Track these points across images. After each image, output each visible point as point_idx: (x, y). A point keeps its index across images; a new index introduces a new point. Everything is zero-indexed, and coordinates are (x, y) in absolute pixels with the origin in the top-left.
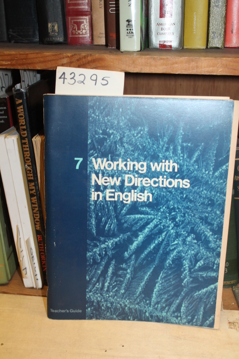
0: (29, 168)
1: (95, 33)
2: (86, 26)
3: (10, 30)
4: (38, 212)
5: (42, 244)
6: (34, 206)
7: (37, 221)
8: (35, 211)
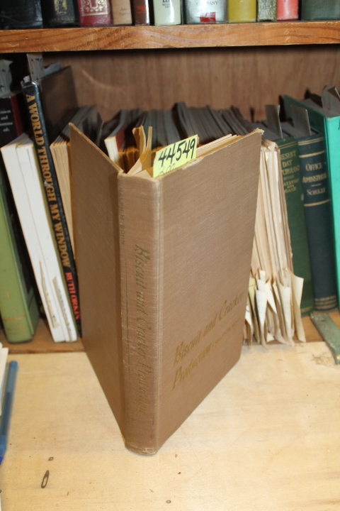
0: (49, 186)
1: (115, 9)
3: (2, 12)
4: (65, 243)
5: (72, 285)
6: (58, 235)
7: (65, 255)
8: (60, 242)
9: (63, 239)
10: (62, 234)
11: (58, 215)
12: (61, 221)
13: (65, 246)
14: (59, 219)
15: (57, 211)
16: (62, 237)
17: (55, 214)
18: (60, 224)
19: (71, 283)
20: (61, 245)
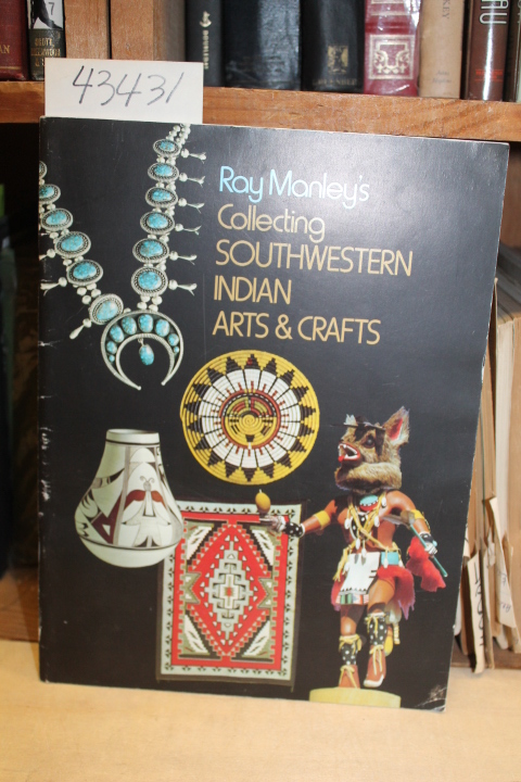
1: (425, 71)
2: (407, 56)
3: (232, 63)
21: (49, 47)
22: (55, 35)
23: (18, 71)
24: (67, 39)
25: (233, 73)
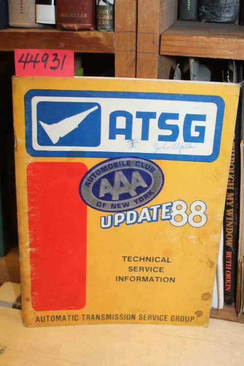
0: (231, 177)
3: (203, 7)
4: (232, 226)
5: (230, 262)
6: (227, 219)
7: (230, 237)
8: (228, 225)
9: (232, 223)
10: (232, 219)
11: (232, 202)
12: (234, 208)
13: (232, 229)
14: (233, 206)
15: (232, 199)
16: (231, 221)
17: (229, 201)
18: (232, 210)
19: (229, 261)
20: (228, 227)
21: (106, 15)
22: (110, 8)
23: (91, 26)
24: (116, 9)
25: (203, 12)
